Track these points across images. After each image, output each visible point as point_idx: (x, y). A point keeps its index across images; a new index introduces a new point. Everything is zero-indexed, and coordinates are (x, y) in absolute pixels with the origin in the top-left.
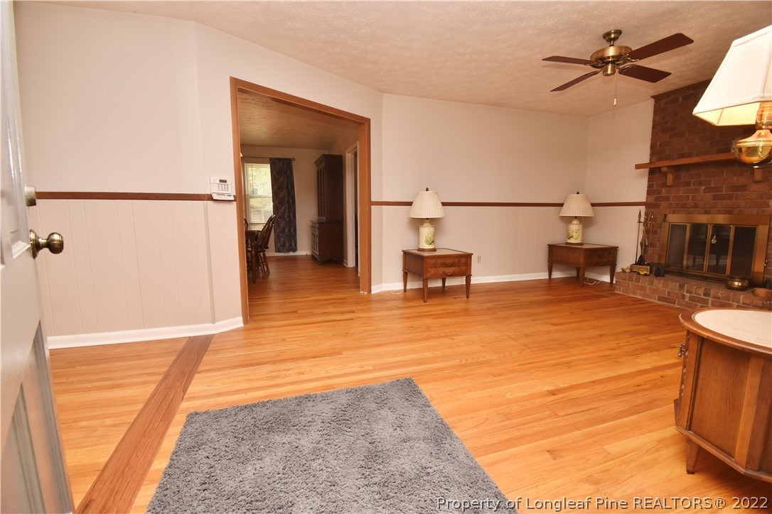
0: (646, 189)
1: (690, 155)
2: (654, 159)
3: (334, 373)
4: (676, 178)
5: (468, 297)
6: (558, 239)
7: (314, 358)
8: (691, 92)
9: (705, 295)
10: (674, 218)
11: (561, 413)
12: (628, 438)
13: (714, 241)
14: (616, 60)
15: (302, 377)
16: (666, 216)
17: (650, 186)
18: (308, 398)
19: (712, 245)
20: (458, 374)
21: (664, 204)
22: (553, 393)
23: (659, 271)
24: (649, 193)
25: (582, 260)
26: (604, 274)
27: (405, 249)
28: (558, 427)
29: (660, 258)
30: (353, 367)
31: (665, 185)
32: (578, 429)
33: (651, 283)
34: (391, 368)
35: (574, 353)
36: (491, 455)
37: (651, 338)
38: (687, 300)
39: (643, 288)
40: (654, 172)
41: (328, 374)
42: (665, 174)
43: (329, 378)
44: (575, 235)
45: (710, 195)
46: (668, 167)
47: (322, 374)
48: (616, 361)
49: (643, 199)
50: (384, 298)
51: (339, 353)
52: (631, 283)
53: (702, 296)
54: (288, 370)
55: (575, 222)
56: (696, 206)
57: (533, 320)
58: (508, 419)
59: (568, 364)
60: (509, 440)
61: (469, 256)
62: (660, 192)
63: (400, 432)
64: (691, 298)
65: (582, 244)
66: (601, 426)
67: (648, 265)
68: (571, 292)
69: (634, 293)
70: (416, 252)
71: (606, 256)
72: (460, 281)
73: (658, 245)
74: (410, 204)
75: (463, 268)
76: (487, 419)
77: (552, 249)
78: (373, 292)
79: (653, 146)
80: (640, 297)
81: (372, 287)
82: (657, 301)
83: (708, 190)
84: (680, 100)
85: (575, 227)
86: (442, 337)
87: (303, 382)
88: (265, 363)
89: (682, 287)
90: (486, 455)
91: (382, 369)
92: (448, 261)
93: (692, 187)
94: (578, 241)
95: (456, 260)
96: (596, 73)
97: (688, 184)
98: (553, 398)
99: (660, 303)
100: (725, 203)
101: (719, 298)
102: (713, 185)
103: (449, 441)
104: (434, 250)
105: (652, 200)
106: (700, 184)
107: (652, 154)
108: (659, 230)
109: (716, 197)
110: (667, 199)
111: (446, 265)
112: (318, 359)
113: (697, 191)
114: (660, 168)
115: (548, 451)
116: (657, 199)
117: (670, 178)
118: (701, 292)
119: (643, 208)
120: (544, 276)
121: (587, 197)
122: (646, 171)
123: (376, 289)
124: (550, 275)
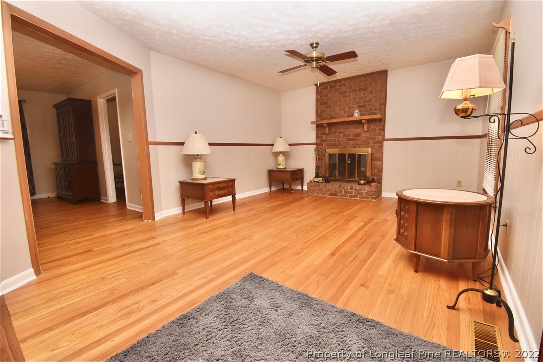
0: (316, 136)
1: (335, 118)
2: (318, 120)
3: (186, 291)
4: (330, 130)
5: (234, 210)
6: (272, 167)
7: (153, 285)
8: (334, 84)
9: (351, 189)
10: (330, 151)
11: (347, 264)
12: (382, 265)
13: (349, 162)
14: (318, 59)
15: (160, 304)
16: (326, 151)
17: (317, 134)
18: (185, 317)
19: (349, 164)
20: (277, 260)
21: (325, 144)
22: (333, 254)
23: (327, 181)
24: (317, 138)
25: (290, 178)
26: (298, 185)
27: (181, 180)
28: (353, 271)
29: (325, 174)
30: (198, 281)
31: (324, 133)
32: (361, 269)
33: (326, 187)
34: (229, 271)
35: (322, 230)
36: (341, 300)
37: (345, 214)
38: (343, 193)
39: (322, 190)
40: (319, 127)
41: (182, 293)
42: (325, 128)
43: (186, 295)
44: (282, 163)
45: (345, 139)
46: (327, 124)
47: (175, 295)
48: (343, 230)
49: (314, 141)
50: (169, 223)
51: (174, 274)
52: (315, 188)
53: (350, 190)
54: (137, 303)
55: (281, 156)
56: (340, 145)
57: (286, 217)
58: (328, 277)
59: (325, 237)
60: (340, 288)
61: (234, 181)
62: (322, 138)
63: (282, 311)
64: (345, 192)
65: (285, 169)
66: (368, 264)
67: (321, 177)
68: (288, 198)
69: (318, 193)
70: (191, 181)
71: (298, 175)
72: (229, 199)
73: (324, 166)
74: (183, 144)
75: (231, 190)
76: (318, 281)
77: (270, 172)
78: (156, 220)
79: (317, 112)
80: (321, 195)
81: (156, 215)
82: (329, 196)
83: (345, 136)
84: (329, 88)
85: (281, 159)
86: (243, 240)
87: (164, 307)
88: (105, 305)
89: (340, 186)
90: (338, 301)
91: (223, 274)
92: (221, 186)
93: (337, 135)
94: (284, 167)
95: (226, 185)
96: (305, 66)
97: (335, 133)
98: (335, 257)
99: (331, 197)
100: (352, 142)
101: (357, 190)
102: (346, 134)
103: (315, 303)
104: (205, 179)
105: (319, 142)
106: (341, 133)
107: (317, 117)
108: (324, 158)
109: (348, 140)
110: (326, 141)
111: (220, 189)
112: (158, 284)
113: (339, 137)
114: (323, 124)
115: (361, 286)
116: (321, 141)
117: (327, 129)
118: (349, 188)
119: (315, 146)
120: (267, 190)
121: (286, 140)
122: (315, 126)
123: (159, 216)
124: (271, 189)
